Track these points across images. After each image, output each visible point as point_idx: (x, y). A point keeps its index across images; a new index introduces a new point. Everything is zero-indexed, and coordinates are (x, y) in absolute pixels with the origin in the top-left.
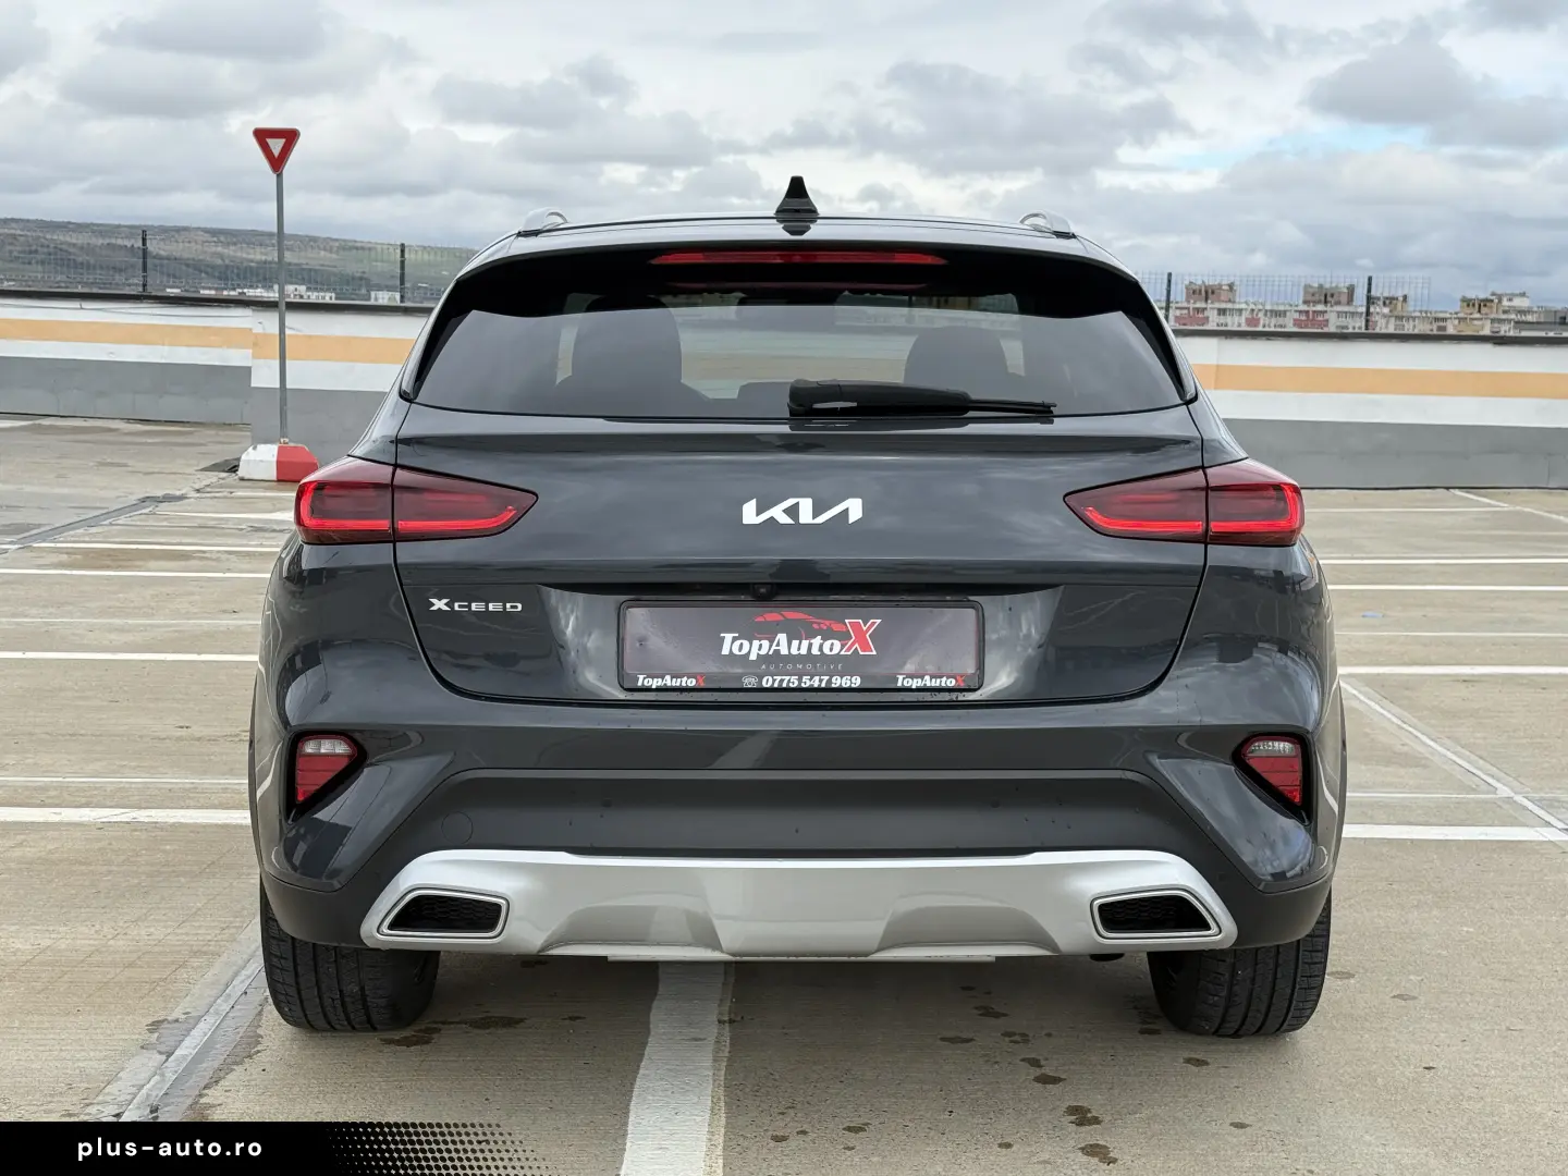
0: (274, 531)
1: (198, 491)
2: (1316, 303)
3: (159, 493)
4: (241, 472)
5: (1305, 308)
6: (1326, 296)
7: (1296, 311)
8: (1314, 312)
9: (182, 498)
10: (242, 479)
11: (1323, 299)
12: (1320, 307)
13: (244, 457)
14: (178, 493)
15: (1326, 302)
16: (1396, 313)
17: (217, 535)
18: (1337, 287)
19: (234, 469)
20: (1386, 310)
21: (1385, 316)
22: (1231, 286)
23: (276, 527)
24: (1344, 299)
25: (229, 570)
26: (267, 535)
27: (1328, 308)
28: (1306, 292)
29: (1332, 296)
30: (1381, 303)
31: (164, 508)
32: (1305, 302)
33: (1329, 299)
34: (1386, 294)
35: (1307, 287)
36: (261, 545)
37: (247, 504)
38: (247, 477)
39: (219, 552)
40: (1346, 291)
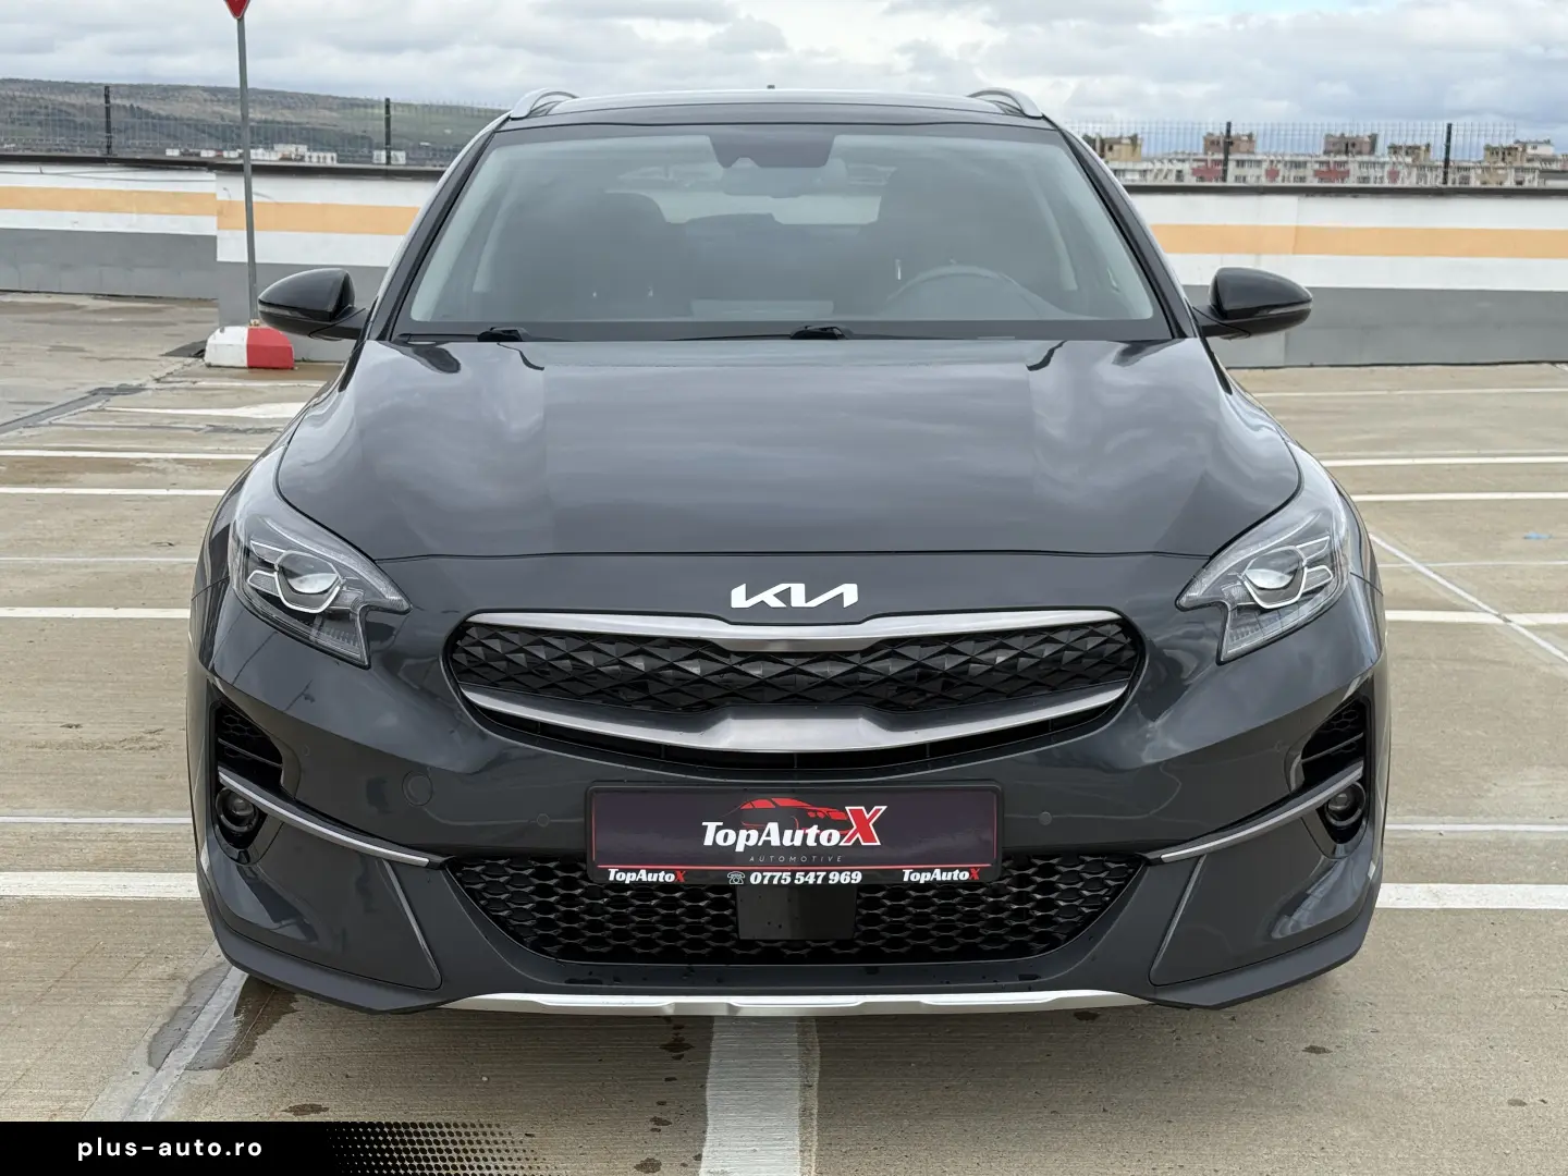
0: (237, 431)
1: (158, 380)
2: (1338, 153)
3: (114, 384)
4: (208, 358)
5: (1324, 158)
6: (1347, 145)
7: (1317, 162)
8: (1335, 162)
9: (139, 389)
10: (209, 366)
11: (1344, 148)
12: (1343, 158)
13: (211, 341)
14: (135, 383)
15: (1347, 152)
16: (1418, 163)
17: (169, 438)
18: (1358, 136)
19: (201, 354)
20: (1409, 160)
21: (1407, 165)
22: (1250, 136)
23: (237, 426)
24: (1366, 148)
25: (174, 485)
26: (226, 437)
27: (1350, 159)
28: (1327, 143)
29: (1354, 145)
30: (1403, 152)
31: (117, 402)
32: (1326, 152)
33: (1350, 148)
34: (1410, 143)
35: (1328, 136)
36: (218, 451)
37: (210, 397)
38: (214, 363)
39: (166, 460)
40: (1367, 139)
